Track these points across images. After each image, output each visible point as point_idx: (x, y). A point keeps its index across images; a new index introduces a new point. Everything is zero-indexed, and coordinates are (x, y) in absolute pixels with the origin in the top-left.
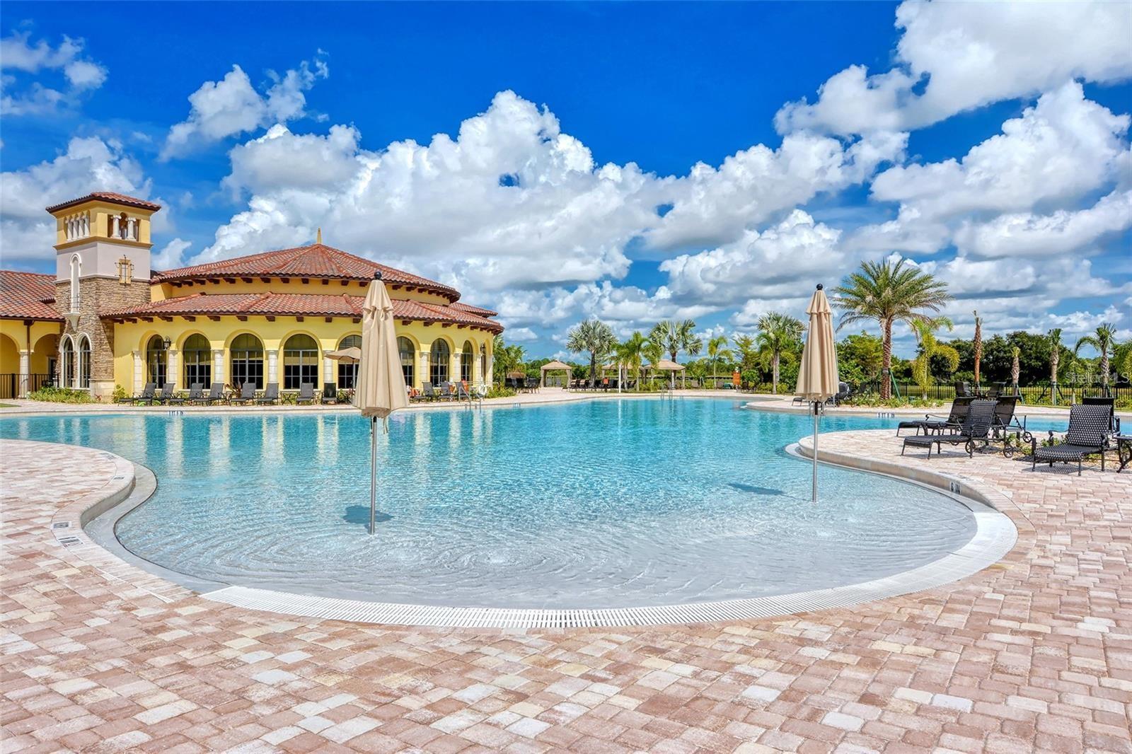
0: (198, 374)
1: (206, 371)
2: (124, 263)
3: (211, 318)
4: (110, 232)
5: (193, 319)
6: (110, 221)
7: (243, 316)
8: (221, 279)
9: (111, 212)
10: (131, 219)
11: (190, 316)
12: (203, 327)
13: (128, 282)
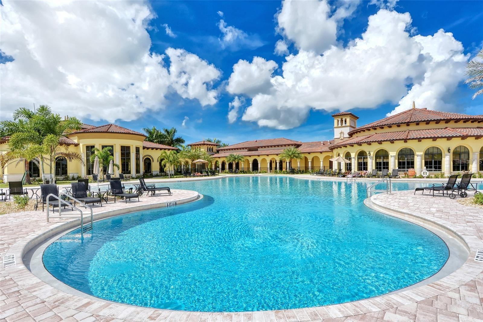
0: (363, 166)
1: (365, 164)
2: (341, 133)
3: (368, 144)
4: (338, 124)
5: (361, 145)
6: (338, 121)
7: (380, 142)
8: (371, 128)
9: (338, 119)
10: (344, 119)
11: (360, 144)
12: (365, 148)
13: (342, 138)
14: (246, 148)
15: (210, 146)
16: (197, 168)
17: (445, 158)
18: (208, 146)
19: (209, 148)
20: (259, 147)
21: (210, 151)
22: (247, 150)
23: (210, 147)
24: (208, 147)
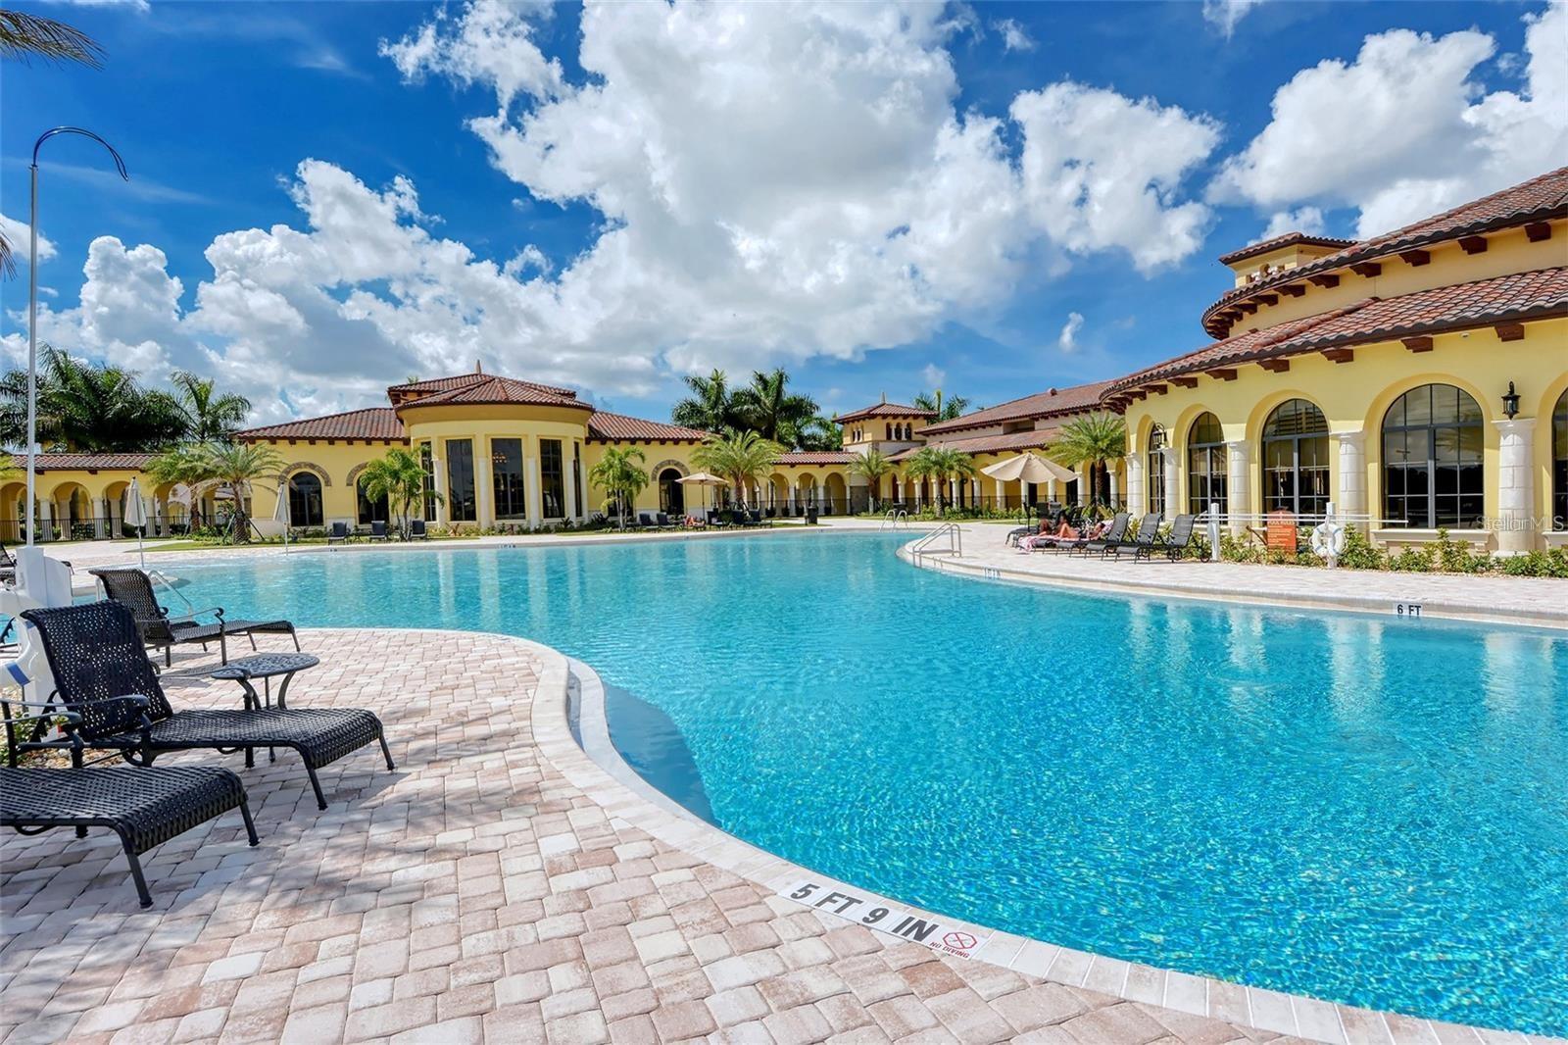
14: (998, 423)
15: (900, 420)
16: (848, 497)
17: (1498, 448)
18: (889, 420)
19: (893, 427)
20: (1034, 418)
21: (899, 437)
22: (1000, 430)
23: (898, 425)
24: (888, 426)
